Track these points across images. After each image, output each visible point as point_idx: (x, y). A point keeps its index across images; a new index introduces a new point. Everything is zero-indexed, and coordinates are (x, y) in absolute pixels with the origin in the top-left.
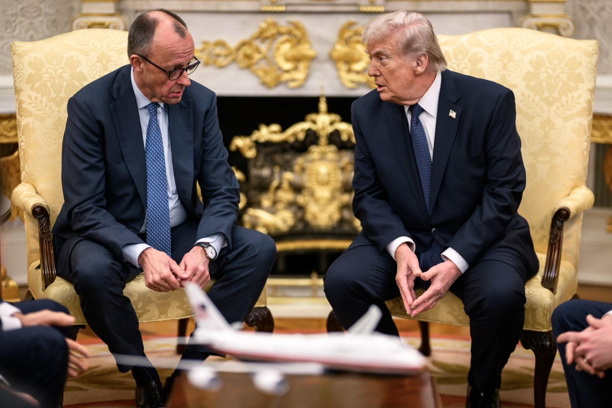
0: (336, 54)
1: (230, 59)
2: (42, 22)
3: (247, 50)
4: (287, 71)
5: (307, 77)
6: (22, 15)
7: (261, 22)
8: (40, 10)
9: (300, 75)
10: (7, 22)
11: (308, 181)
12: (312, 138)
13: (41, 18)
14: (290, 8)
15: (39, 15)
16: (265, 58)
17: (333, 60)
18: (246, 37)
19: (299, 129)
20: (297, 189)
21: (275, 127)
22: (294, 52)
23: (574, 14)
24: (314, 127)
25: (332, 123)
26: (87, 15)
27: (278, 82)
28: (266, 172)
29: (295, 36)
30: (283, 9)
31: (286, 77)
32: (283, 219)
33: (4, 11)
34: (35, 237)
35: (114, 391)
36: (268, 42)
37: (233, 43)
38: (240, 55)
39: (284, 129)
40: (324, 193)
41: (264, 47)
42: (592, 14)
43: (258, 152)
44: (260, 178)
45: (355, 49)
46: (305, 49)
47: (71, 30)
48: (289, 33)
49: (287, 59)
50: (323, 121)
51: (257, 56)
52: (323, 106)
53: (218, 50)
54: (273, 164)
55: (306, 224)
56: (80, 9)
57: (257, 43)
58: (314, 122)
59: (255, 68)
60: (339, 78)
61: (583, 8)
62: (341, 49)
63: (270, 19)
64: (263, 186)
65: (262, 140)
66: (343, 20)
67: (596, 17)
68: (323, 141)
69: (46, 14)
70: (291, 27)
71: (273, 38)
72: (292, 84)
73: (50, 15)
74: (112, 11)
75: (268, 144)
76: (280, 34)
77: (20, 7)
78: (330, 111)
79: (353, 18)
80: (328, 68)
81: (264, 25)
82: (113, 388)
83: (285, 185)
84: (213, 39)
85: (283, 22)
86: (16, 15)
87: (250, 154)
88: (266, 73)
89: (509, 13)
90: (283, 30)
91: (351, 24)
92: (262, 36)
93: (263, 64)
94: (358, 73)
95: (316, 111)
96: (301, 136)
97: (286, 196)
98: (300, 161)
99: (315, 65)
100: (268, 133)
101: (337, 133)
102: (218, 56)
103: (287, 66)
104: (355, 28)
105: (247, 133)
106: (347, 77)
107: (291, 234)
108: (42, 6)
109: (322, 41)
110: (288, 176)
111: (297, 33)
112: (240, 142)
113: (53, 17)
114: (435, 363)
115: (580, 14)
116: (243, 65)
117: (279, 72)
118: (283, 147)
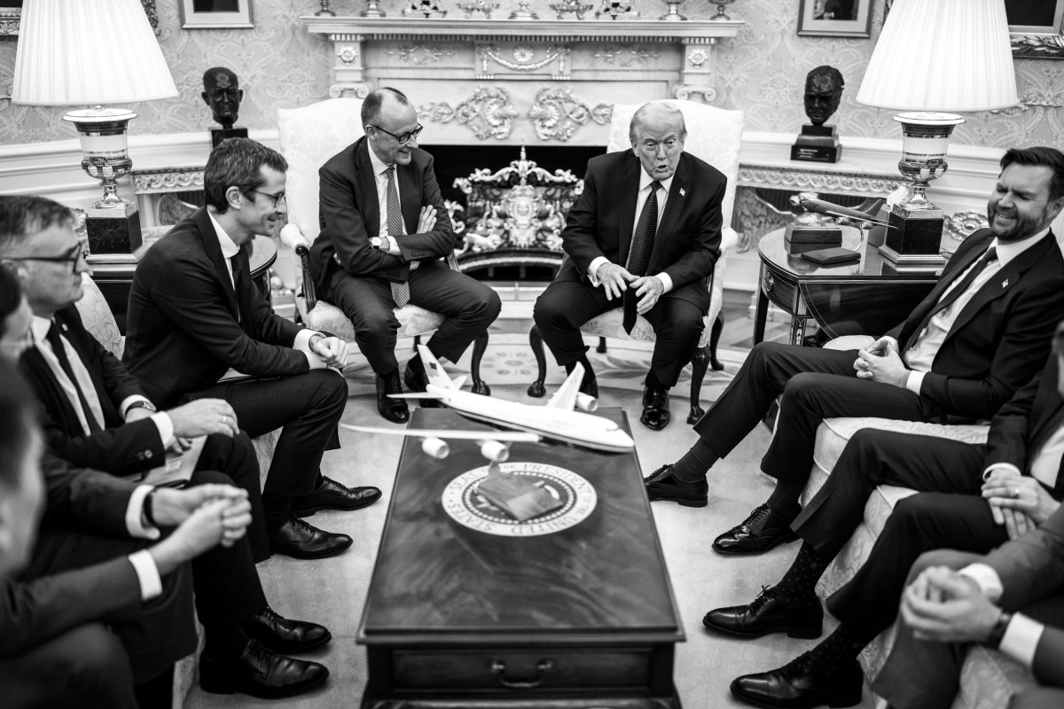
0: (532, 113)
1: (452, 116)
2: (305, 87)
3: (465, 109)
4: (496, 126)
5: (511, 131)
6: (290, 82)
7: (476, 88)
8: (304, 77)
9: (505, 129)
10: (279, 87)
11: (509, 209)
12: (514, 180)
13: (305, 84)
14: (498, 77)
15: (303, 81)
16: (478, 116)
17: (531, 118)
18: (464, 100)
19: (504, 173)
20: (503, 216)
21: (487, 171)
22: (501, 112)
23: (716, 83)
24: (516, 170)
25: (530, 168)
26: (340, 82)
27: (489, 135)
28: (480, 204)
29: (502, 99)
30: (492, 77)
31: (495, 131)
32: (493, 241)
33: (276, 78)
34: (298, 266)
35: (365, 386)
36: (481, 103)
37: (454, 105)
38: (460, 115)
39: (492, 174)
40: (523, 221)
41: (477, 108)
42: (729, 83)
43: (473, 187)
44: (476, 208)
45: (547, 109)
46: (509, 110)
47: (327, 97)
48: (497, 96)
49: (496, 118)
50: (523, 166)
51: (473, 115)
52: (523, 154)
53: (442, 110)
54: (486, 198)
55: (511, 245)
56: (335, 78)
57: (472, 104)
58: (517, 167)
59: (471, 123)
60: (536, 131)
61: (722, 79)
62: (537, 110)
63: (482, 85)
64: (478, 214)
65: (476, 180)
66: (539, 86)
67: (732, 86)
68: (523, 181)
69: (308, 81)
70: (499, 92)
71: (485, 100)
72: (499, 137)
73: (312, 81)
74: (360, 79)
75: (483, 183)
76: (490, 97)
77: (288, 75)
78: (528, 158)
79: (546, 85)
80: (527, 123)
81: (478, 90)
82: (365, 383)
83: (495, 215)
84: (438, 101)
85: (493, 88)
86: (286, 81)
87: (468, 191)
88: (479, 128)
89: (667, 81)
90: (492, 94)
91: (545, 90)
92: (476, 99)
93: (477, 121)
94: (550, 128)
95: (519, 158)
96: (507, 178)
97: (495, 222)
98: (506, 195)
99: (517, 122)
100: (480, 175)
101: (534, 174)
102: (443, 114)
103: (496, 122)
104: (547, 93)
105: (466, 176)
106: (542, 132)
107: (500, 252)
108: (305, 74)
109: (522, 103)
110: (497, 208)
111: (502, 96)
112: (459, 182)
113: (314, 83)
114: (610, 359)
115: (720, 83)
116: (461, 121)
117: (490, 127)
118: (493, 184)
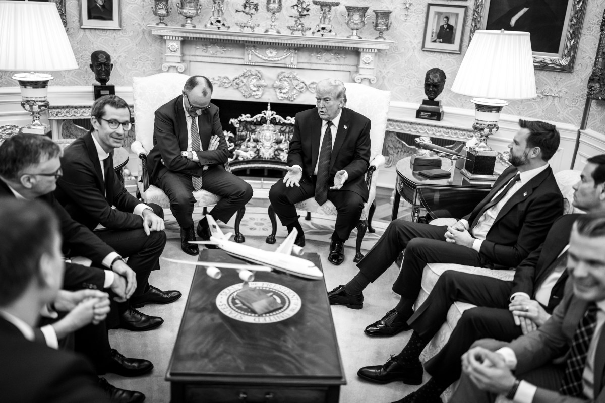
0: (275, 85)
1: (230, 84)
2: (149, 64)
3: (237, 81)
4: (254, 91)
5: (263, 94)
6: (140, 60)
7: (244, 69)
8: (148, 58)
9: (260, 93)
10: (133, 63)
11: (259, 137)
12: (263, 121)
13: (149, 62)
14: (256, 64)
15: (148, 61)
16: (244, 85)
17: (274, 87)
18: (238, 76)
19: (258, 117)
20: (256, 141)
21: (248, 115)
22: (258, 83)
23: (377, 73)
24: (265, 116)
25: (272, 115)
26: (169, 62)
27: (250, 96)
28: (244, 133)
29: (258, 76)
30: (254, 64)
31: (254, 93)
32: (250, 155)
33: (132, 58)
34: (140, 165)
35: (175, 233)
36: (247, 78)
37: (231, 78)
38: (235, 84)
39: (251, 117)
40: (268, 144)
41: (245, 80)
42: (384, 74)
43: (240, 124)
44: (242, 136)
45: (284, 83)
46: (262, 82)
47: (160, 71)
48: (256, 75)
49: (255, 86)
50: (269, 114)
51: (242, 84)
52: (269, 107)
53: (225, 80)
54: (247, 130)
55: (260, 157)
56: (166, 59)
57: (242, 78)
58: (265, 114)
59: (241, 89)
60: (277, 95)
61: (380, 71)
62: (278, 83)
63: (248, 68)
64: (243, 139)
65: (242, 120)
66: (279, 70)
67: (386, 76)
68: (268, 122)
69: (150, 60)
70: (257, 72)
71: (249, 76)
72: (256, 97)
73: (152, 61)
74: (180, 62)
75: (246, 122)
76: (252, 75)
77: (139, 56)
78: (272, 110)
79: (283, 70)
80: (272, 90)
81: (245, 71)
82: (174, 232)
83: (252, 140)
84: (223, 76)
85: (253, 70)
86: (138, 60)
87: (237, 126)
88: (245, 91)
89: (350, 71)
90: (253, 73)
91: (283, 72)
92: (244, 75)
93: (244, 87)
94: (284, 93)
95: (266, 109)
96: (259, 120)
97: (251, 144)
98: (258, 129)
99: (266, 89)
100: (245, 118)
101: (275, 119)
102: (225, 83)
103: (255, 89)
104: (284, 74)
105: (237, 118)
106: (280, 95)
107: (253, 161)
108: (149, 57)
109: (270, 79)
110: (253, 136)
111: (259, 74)
112: (233, 121)
113: (154, 62)
114: (312, 224)
115: (379, 74)
116: (235, 87)
117: (251, 91)
118: (251, 123)
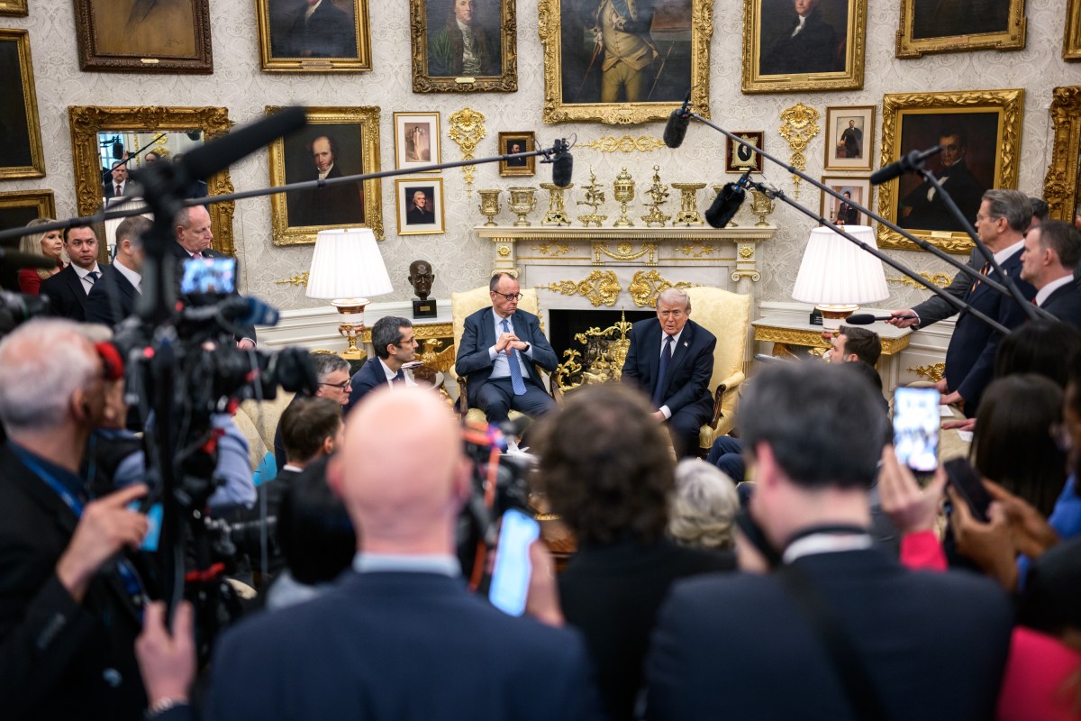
0: (632, 289)
1: (575, 291)
2: (477, 270)
3: (584, 286)
4: (606, 297)
5: (616, 301)
7: (592, 271)
9: (612, 300)
11: (613, 355)
12: (616, 335)
14: (606, 264)
16: (593, 290)
17: (630, 292)
18: (584, 280)
19: (611, 330)
20: (609, 360)
21: (597, 328)
22: (609, 288)
24: (618, 328)
27: (601, 304)
28: (593, 351)
29: (610, 279)
30: (603, 264)
31: (605, 300)
33: (457, 266)
36: (595, 282)
37: (577, 283)
38: (581, 289)
39: (602, 331)
41: (593, 285)
42: (774, 268)
43: (588, 341)
44: (590, 354)
45: (642, 286)
46: (615, 286)
48: (607, 277)
49: (605, 292)
50: (623, 325)
51: (590, 290)
52: (623, 317)
53: (569, 286)
54: (597, 347)
56: (496, 265)
57: (589, 282)
58: (619, 326)
59: (588, 295)
60: (633, 301)
62: (635, 286)
63: (596, 269)
64: (593, 358)
65: (590, 335)
66: (636, 270)
67: (776, 270)
68: (623, 336)
70: (608, 274)
71: (598, 279)
72: (608, 305)
75: (593, 337)
76: (602, 278)
78: (627, 320)
79: (642, 270)
80: (628, 295)
81: (593, 273)
83: (603, 359)
84: (566, 281)
85: (603, 271)
87: (585, 342)
88: (594, 298)
89: (727, 267)
90: (604, 275)
91: (640, 273)
92: (592, 278)
93: (593, 294)
94: (644, 298)
95: (620, 320)
96: (612, 333)
97: (603, 365)
98: (611, 345)
99: (621, 294)
100: (593, 331)
102: (569, 289)
103: (606, 295)
104: (642, 275)
105: (584, 332)
106: (638, 301)
109: (625, 281)
110: (605, 354)
111: (611, 277)
112: (578, 336)
113: (483, 268)
115: (767, 268)
116: (582, 294)
117: (601, 298)
118: (602, 338)
